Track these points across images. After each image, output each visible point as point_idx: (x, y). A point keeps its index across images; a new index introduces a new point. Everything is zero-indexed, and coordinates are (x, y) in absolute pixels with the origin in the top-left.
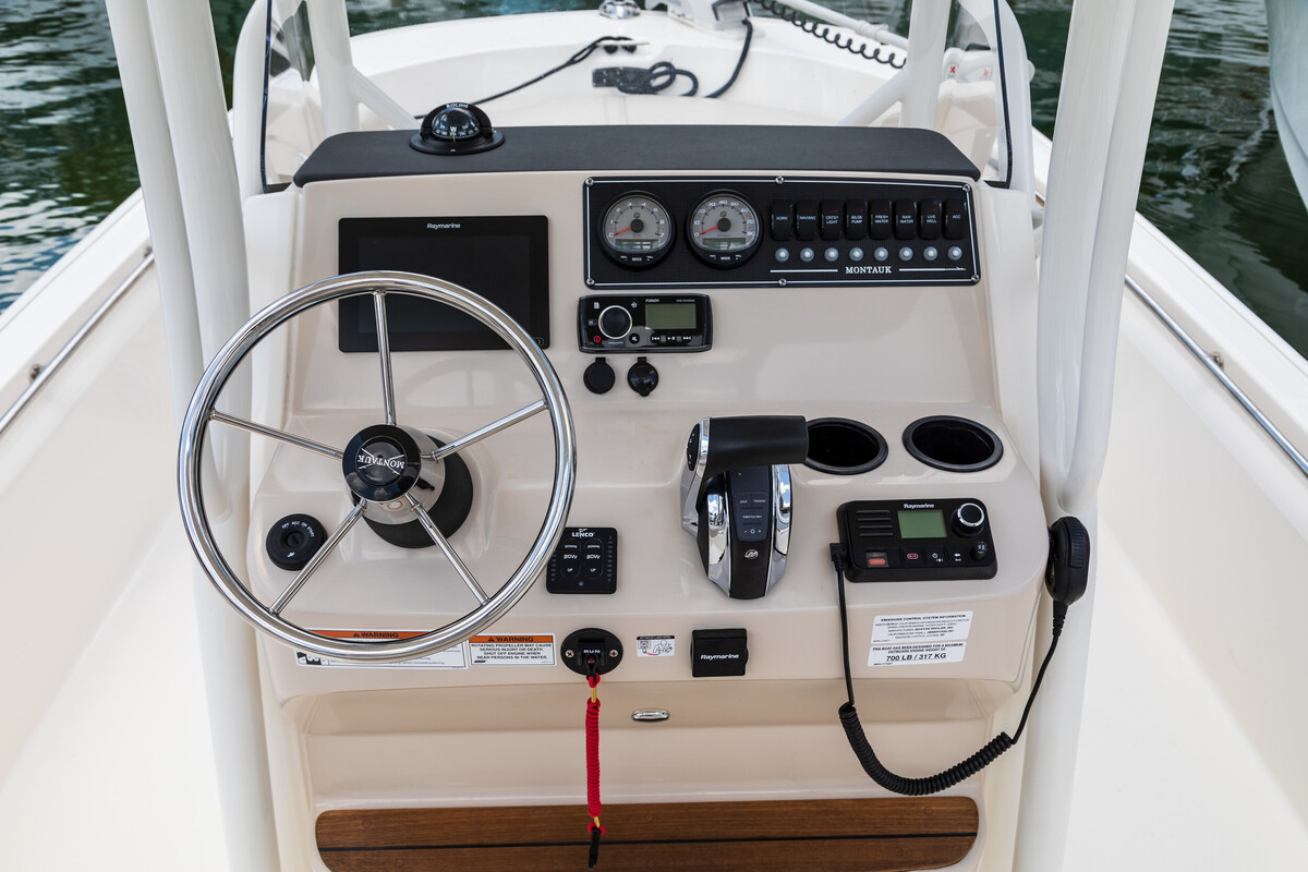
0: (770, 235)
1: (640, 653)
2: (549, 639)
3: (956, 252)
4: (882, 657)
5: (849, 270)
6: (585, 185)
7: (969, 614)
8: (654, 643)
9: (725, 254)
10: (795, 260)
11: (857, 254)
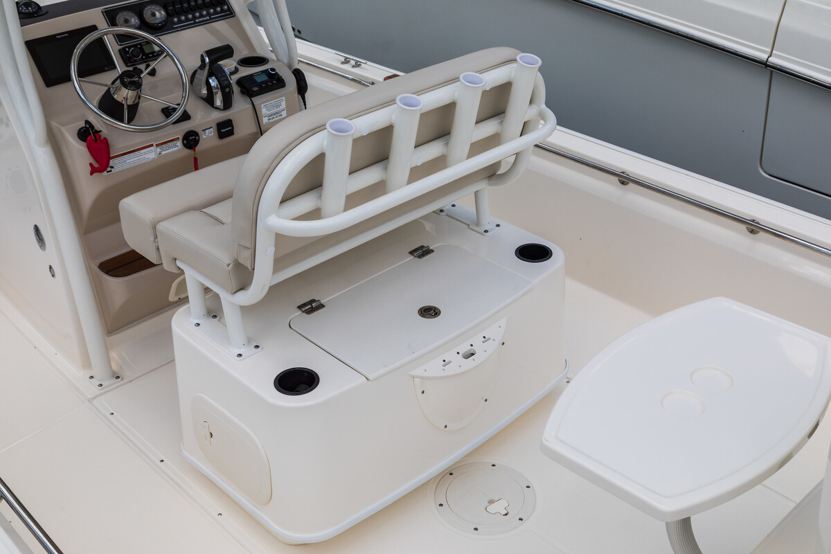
0: (169, 15)
1: (204, 137)
2: (178, 139)
3: (226, 7)
4: (267, 118)
5: (197, 21)
6: (102, 12)
7: (284, 98)
8: (207, 131)
9: (159, 23)
10: (180, 21)
11: (197, 14)
